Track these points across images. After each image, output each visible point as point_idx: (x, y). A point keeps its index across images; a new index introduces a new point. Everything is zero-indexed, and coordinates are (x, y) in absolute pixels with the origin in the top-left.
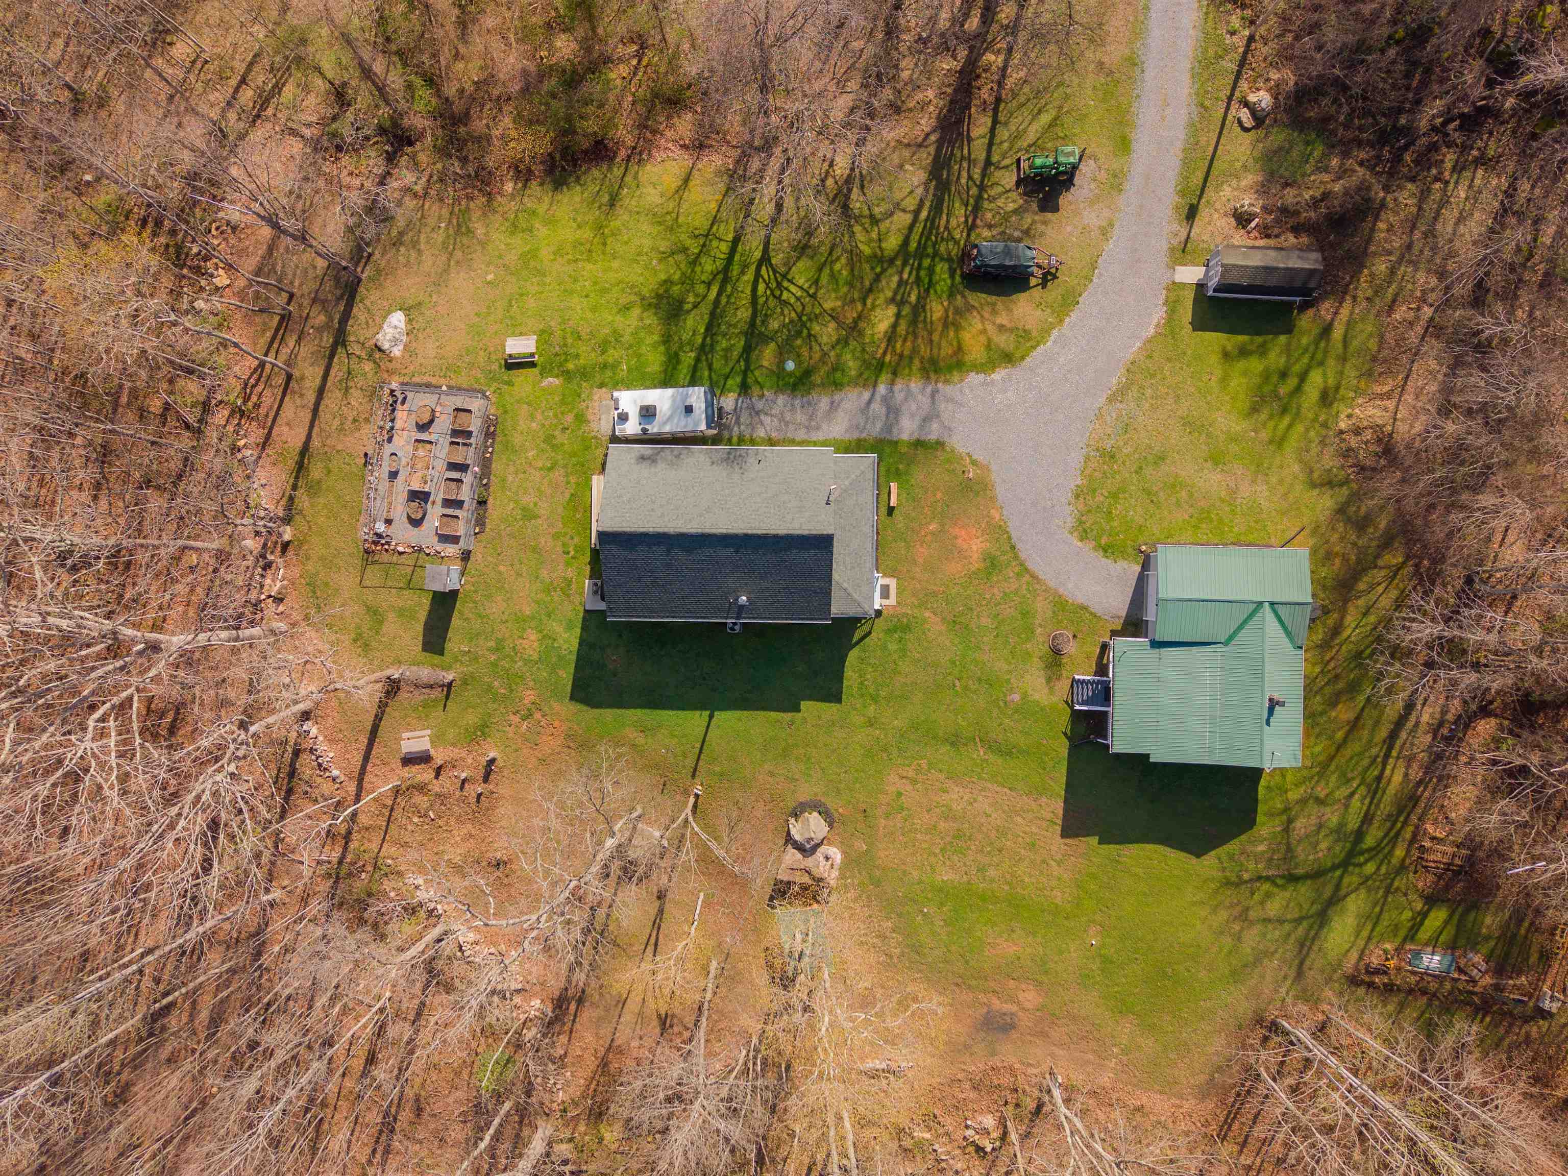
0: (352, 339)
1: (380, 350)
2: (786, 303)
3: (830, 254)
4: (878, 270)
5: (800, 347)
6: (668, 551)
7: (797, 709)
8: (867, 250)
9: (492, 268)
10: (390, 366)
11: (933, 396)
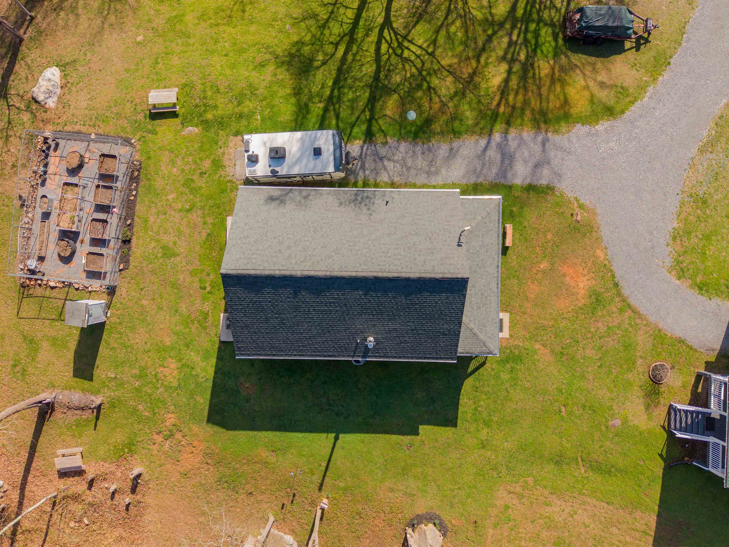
0: (13, 92)
1: (36, 102)
2: (407, 60)
3: (446, 18)
4: (490, 32)
5: (421, 98)
6: (295, 293)
7: (417, 433)
8: (478, 15)
9: (141, 31)
10: (45, 116)
11: (543, 144)
